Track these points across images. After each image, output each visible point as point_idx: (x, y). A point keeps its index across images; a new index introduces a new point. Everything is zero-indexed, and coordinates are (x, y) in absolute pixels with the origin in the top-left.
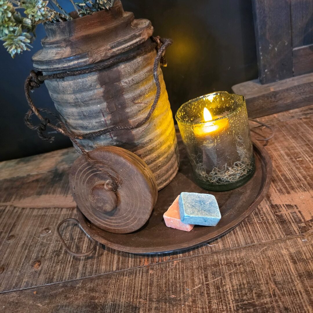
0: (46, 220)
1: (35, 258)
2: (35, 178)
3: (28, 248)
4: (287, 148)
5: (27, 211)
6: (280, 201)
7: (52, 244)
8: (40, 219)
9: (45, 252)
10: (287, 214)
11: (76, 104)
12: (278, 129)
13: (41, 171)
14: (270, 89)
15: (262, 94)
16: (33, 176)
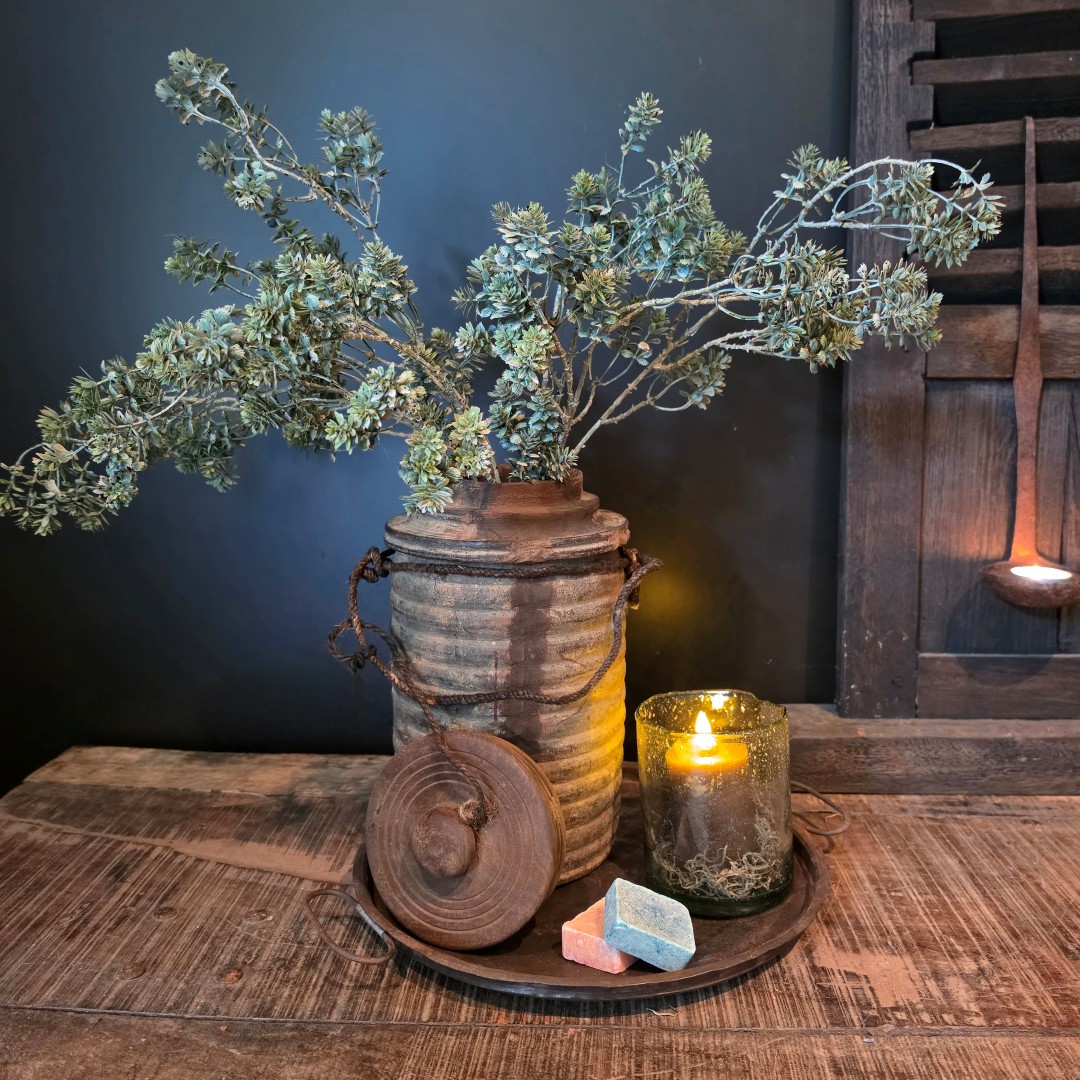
0: (259, 893)
1: (226, 962)
2: (232, 803)
3: (209, 940)
4: (874, 867)
5: (210, 867)
6: (833, 963)
7: (272, 945)
8: (243, 889)
9: (254, 956)
10: (842, 989)
11: (450, 631)
12: (863, 826)
13: (251, 791)
14: (856, 731)
15: (838, 736)
16: (228, 797)
